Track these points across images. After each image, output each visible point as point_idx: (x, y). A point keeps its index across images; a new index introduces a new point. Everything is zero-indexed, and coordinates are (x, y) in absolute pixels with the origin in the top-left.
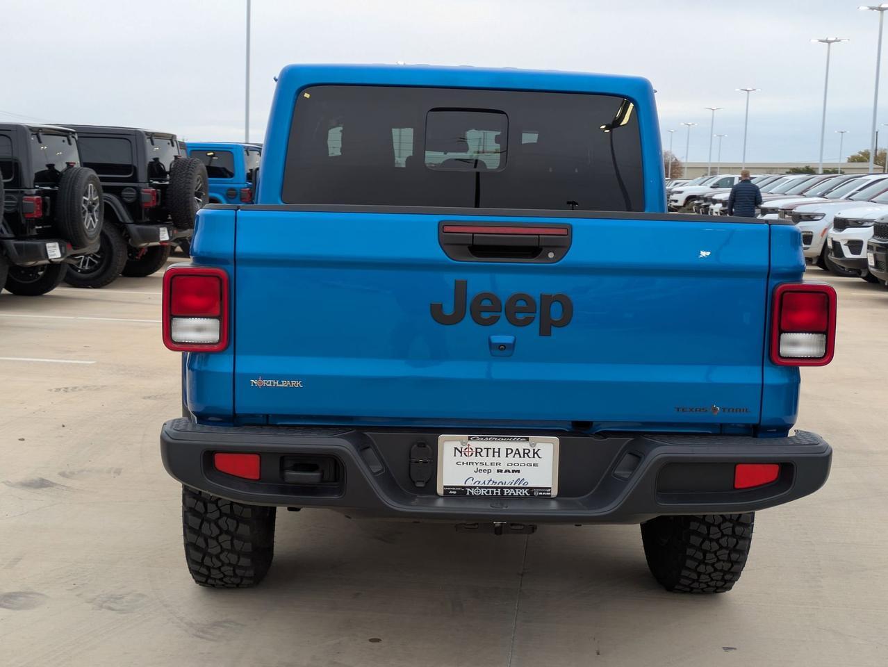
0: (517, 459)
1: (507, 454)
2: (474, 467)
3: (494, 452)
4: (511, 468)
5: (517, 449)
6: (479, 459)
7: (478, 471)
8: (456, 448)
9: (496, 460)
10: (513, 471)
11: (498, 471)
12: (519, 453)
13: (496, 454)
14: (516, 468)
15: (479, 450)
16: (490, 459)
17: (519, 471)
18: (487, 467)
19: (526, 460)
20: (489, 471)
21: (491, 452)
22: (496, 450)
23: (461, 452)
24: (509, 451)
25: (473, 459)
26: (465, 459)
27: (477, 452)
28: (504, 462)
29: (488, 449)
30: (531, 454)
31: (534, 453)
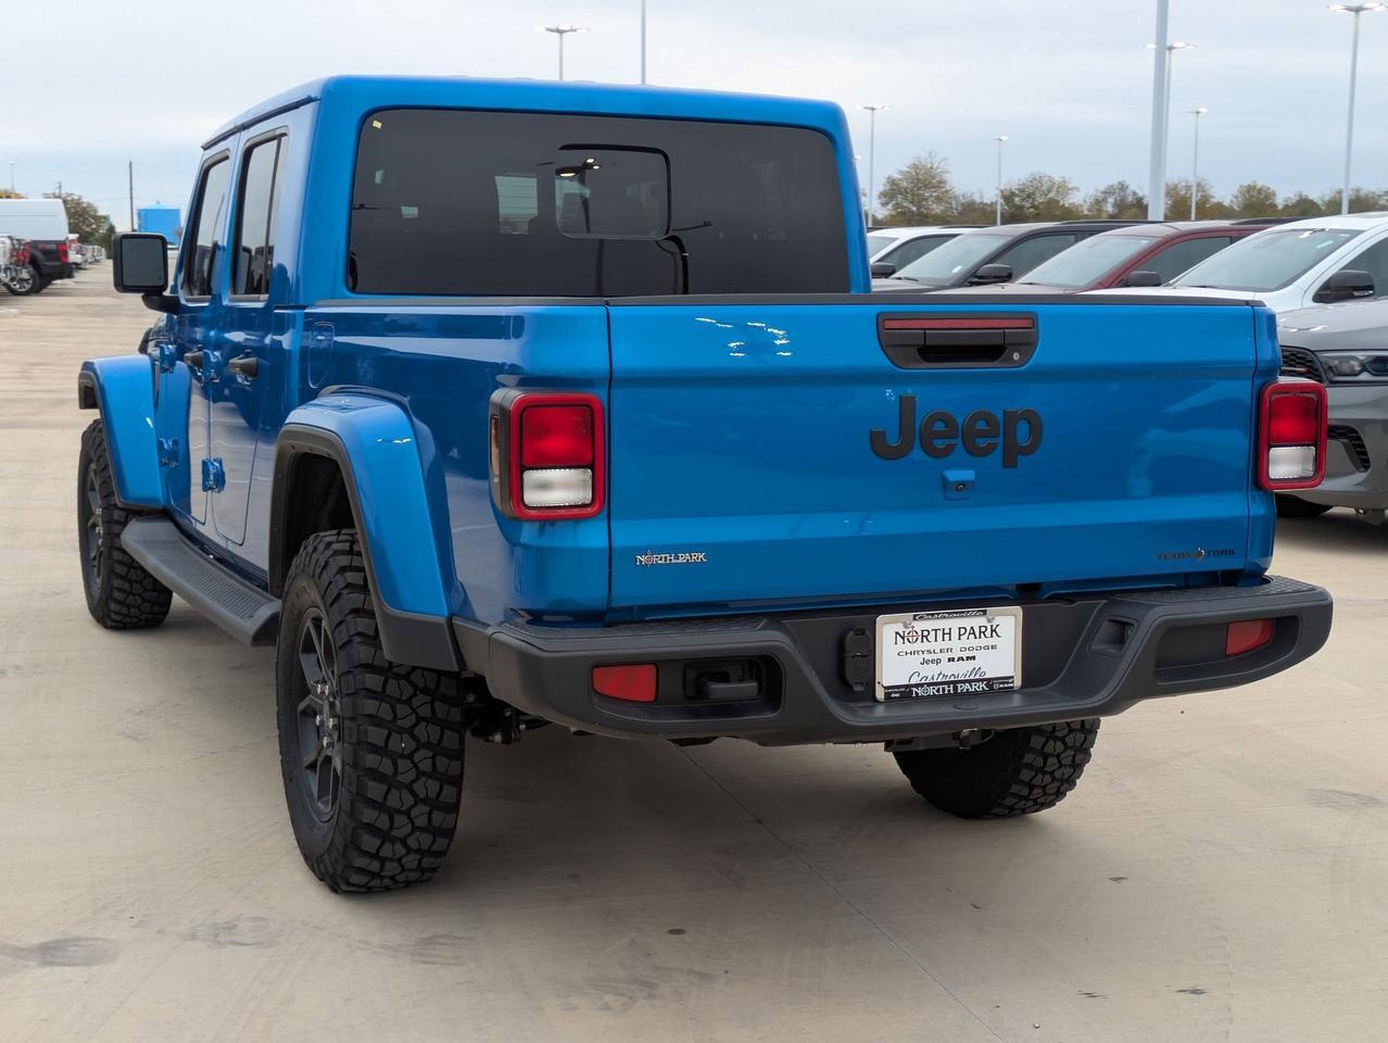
0: (973, 642)
1: (960, 635)
2: (920, 658)
3: (944, 634)
4: (965, 655)
5: (972, 628)
6: (925, 646)
7: (926, 662)
8: (897, 633)
9: (946, 644)
10: (968, 658)
11: (949, 660)
12: (974, 633)
13: (947, 637)
14: (971, 654)
15: (925, 633)
16: (940, 644)
17: (974, 658)
18: (935, 657)
19: (983, 642)
20: (938, 661)
21: (940, 633)
22: (947, 631)
23: (903, 638)
24: (963, 631)
25: (918, 646)
26: (908, 647)
27: (923, 636)
28: (957, 645)
29: (936, 630)
30: (988, 633)
31: (992, 631)
